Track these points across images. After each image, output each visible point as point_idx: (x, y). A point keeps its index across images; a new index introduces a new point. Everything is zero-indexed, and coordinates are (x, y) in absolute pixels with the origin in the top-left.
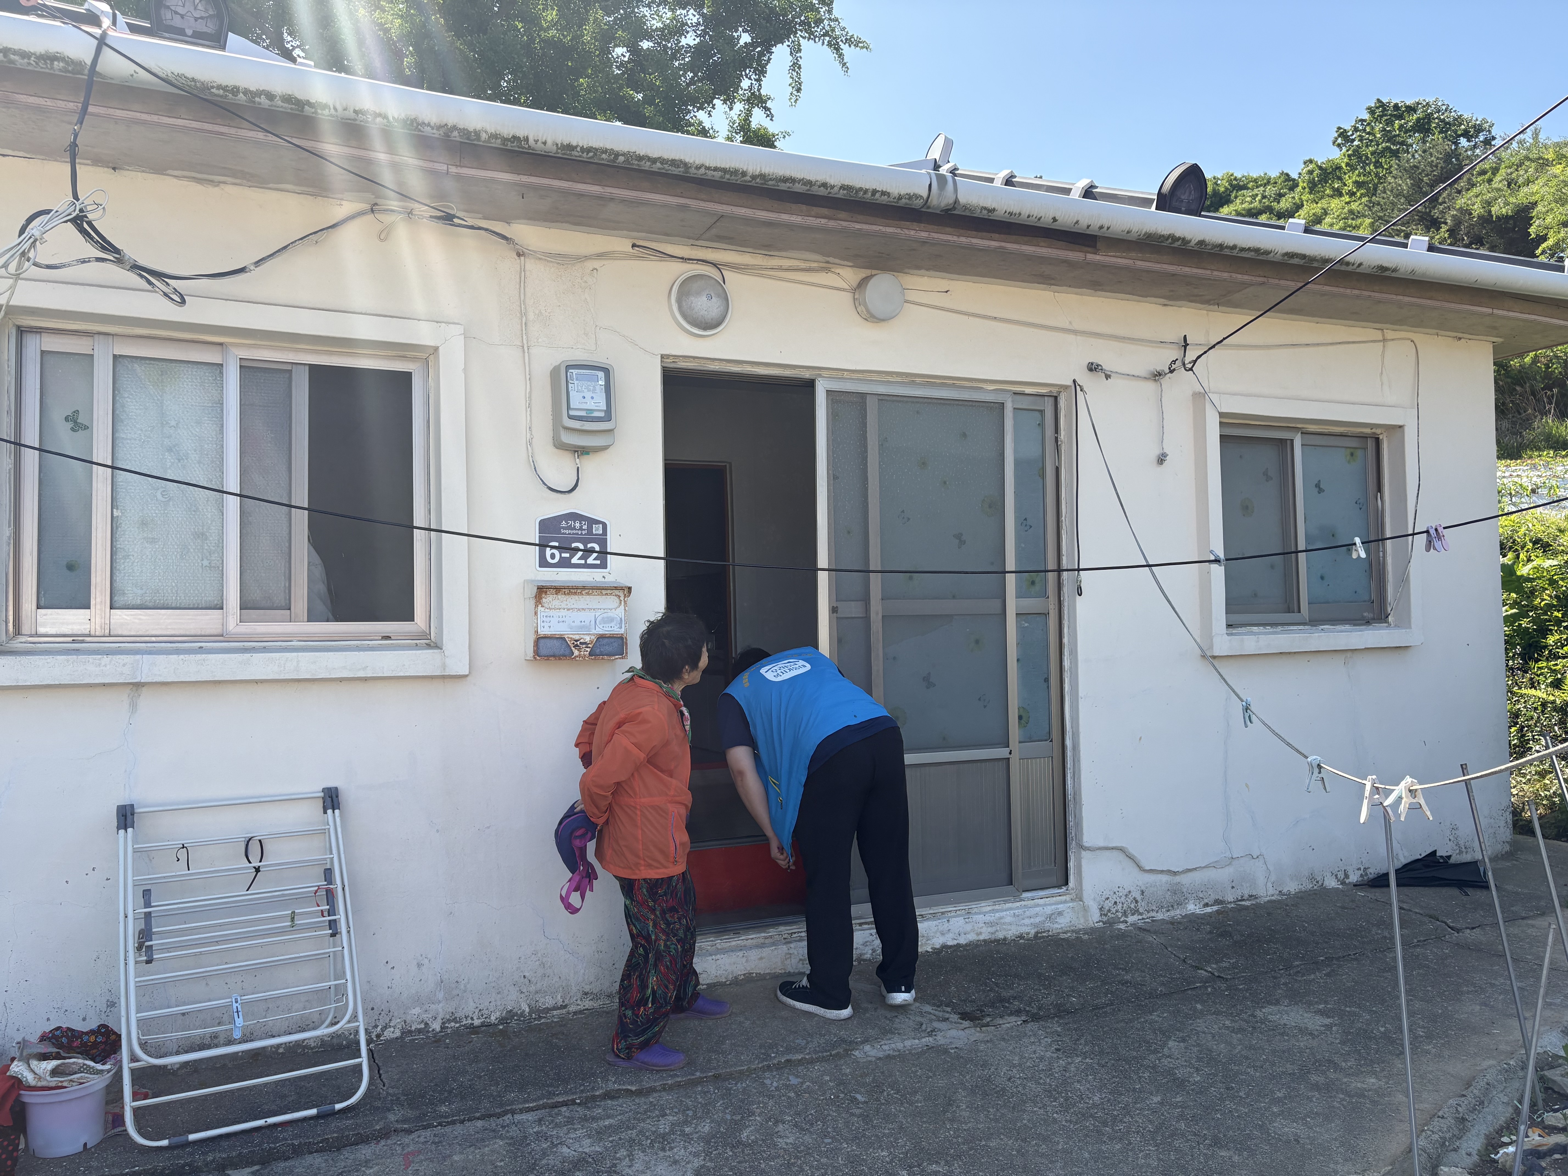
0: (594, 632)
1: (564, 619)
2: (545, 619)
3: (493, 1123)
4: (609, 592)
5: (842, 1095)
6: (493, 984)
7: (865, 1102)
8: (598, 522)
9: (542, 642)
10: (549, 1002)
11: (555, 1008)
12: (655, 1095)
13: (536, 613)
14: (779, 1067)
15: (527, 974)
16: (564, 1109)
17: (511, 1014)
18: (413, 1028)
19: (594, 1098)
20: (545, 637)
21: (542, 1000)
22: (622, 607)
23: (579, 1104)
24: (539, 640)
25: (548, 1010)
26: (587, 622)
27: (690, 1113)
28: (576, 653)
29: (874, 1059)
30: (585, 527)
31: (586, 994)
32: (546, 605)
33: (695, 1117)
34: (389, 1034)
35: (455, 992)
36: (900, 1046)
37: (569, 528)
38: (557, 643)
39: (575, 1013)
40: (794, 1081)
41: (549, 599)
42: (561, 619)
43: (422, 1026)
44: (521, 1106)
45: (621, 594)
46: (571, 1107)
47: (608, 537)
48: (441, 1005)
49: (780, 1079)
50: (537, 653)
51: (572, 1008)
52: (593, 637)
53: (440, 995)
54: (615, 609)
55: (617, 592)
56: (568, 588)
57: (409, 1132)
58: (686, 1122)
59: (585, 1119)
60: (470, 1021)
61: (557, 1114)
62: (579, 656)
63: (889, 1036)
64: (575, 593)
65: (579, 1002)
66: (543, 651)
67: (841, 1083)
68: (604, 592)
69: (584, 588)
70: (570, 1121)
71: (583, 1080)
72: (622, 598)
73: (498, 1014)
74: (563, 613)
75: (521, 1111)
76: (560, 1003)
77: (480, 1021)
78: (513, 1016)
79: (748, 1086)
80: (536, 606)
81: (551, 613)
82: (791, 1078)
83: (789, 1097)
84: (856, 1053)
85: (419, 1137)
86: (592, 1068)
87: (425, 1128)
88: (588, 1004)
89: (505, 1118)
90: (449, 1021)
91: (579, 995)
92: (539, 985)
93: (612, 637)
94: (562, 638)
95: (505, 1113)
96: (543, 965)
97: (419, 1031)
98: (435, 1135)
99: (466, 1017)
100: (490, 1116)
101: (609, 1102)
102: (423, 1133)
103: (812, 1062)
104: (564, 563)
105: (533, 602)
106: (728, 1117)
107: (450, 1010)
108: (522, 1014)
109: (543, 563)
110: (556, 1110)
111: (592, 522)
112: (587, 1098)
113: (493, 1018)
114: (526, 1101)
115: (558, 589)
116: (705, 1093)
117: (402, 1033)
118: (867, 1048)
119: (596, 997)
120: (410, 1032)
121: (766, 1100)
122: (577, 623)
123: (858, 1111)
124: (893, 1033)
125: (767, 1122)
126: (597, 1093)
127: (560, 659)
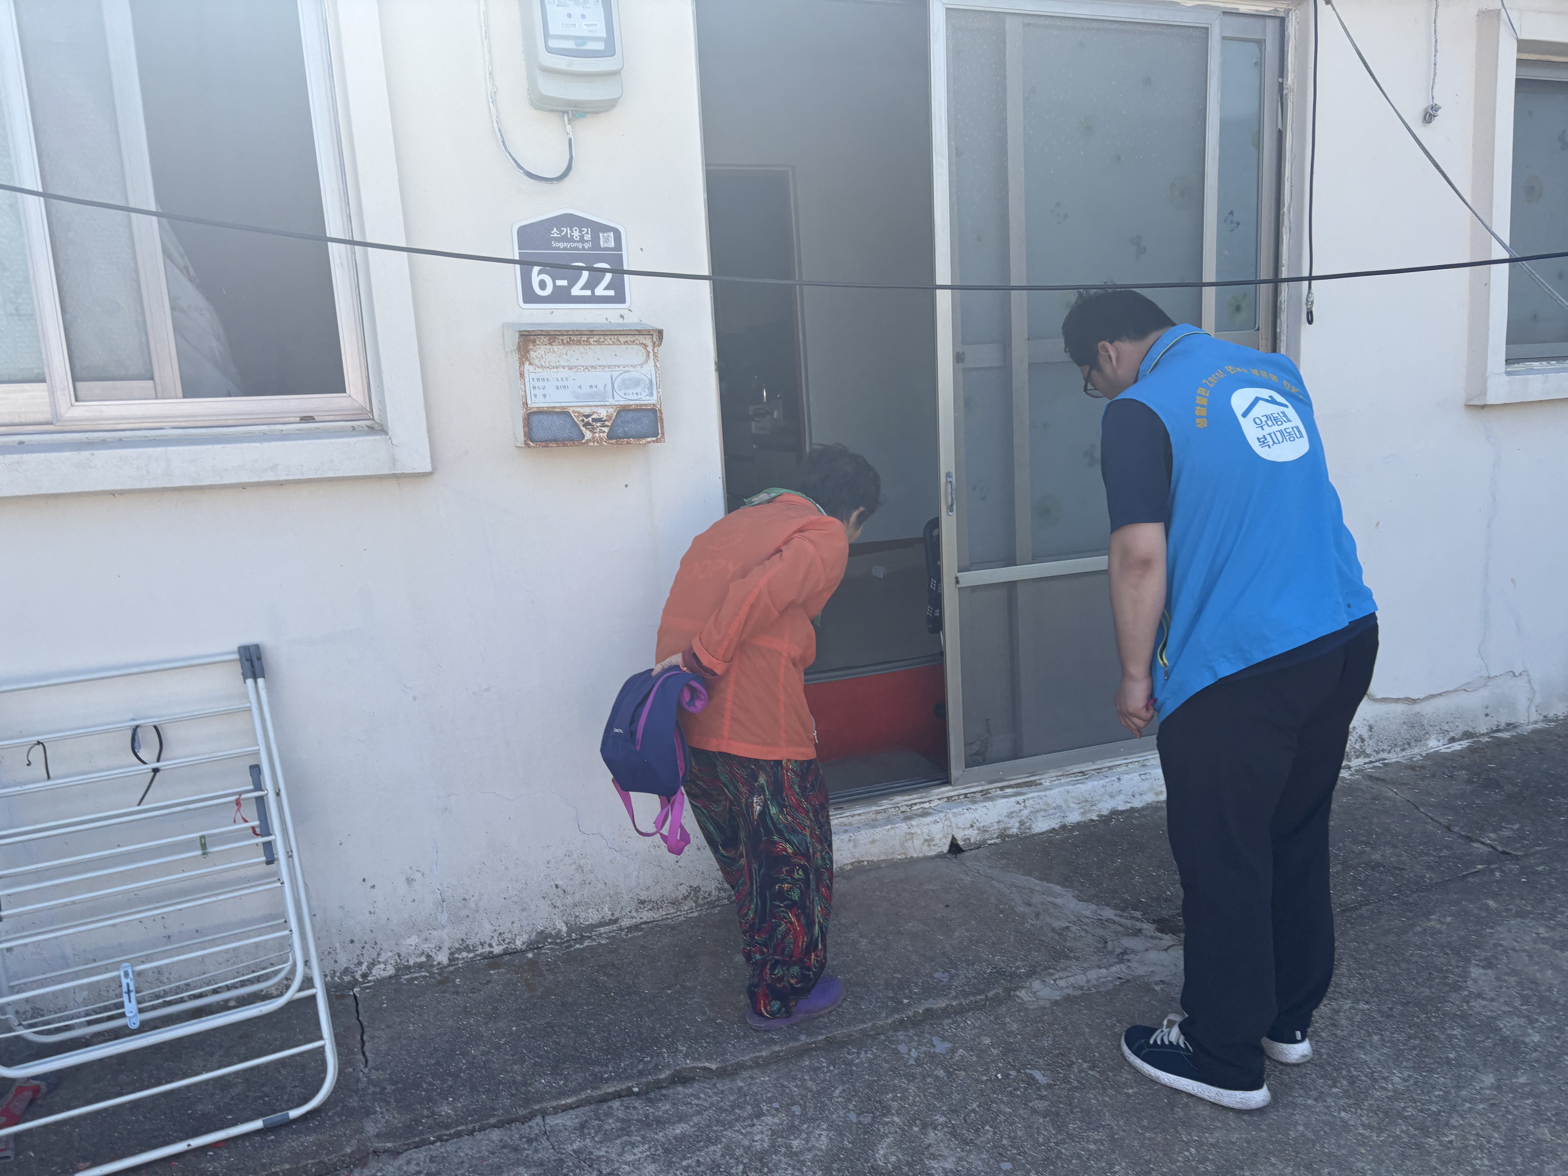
0: (611, 401)
1: (565, 383)
2: (536, 384)
3: (515, 1134)
4: (629, 338)
5: (1013, 1073)
6: (515, 899)
7: (1049, 1087)
8: (607, 229)
9: (535, 419)
10: (592, 916)
11: (601, 924)
12: (745, 1074)
13: (522, 375)
14: (916, 1022)
15: (560, 883)
16: (616, 1104)
17: (543, 936)
18: (411, 963)
19: (658, 1085)
20: (540, 412)
21: (583, 915)
22: (651, 362)
23: (638, 1094)
24: (531, 417)
25: (592, 927)
26: (601, 387)
27: (797, 1109)
28: (588, 435)
29: (1048, 1005)
30: (588, 237)
31: (643, 902)
32: (536, 362)
33: (804, 1118)
34: (378, 972)
35: (464, 913)
36: (1081, 979)
37: (564, 239)
38: (558, 421)
39: (630, 929)
40: (941, 1047)
41: (540, 352)
42: (560, 384)
43: (423, 959)
44: (554, 1104)
45: (648, 341)
46: (627, 1101)
47: (624, 253)
48: (446, 931)
49: (920, 1043)
50: (529, 436)
51: (626, 923)
52: (611, 410)
53: (443, 918)
54: (641, 365)
55: (641, 339)
56: (567, 333)
57: (395, 1153)
58: (792, 1129)
59: (646, 1123)
60: (487, 949)
61: (608, 1115)
62: (593, 439)
63: (1063, 963)
64: (579, 343)
65: (634, 914)
66: (539, 434)
67: (1008, 1050)
68: (622, 339)
69: (591, 333)
70: (625, 1129)
71: (642, 1050)
72: (650, 349)
73: (525, 937)
74: (563, 373)
75: (556, 1111)
76: (608, 916)
77: (501, 948)
78: (546, 938)
79: (876, 1057)
80: (522, 364)
81: (545, 374)
82: (935, 1040)
83: (937, 1078)
84: (1022, 993)
85: (408, 1163)
86: (653, 1029)
87: (417, 1146)
88: (646, 915)
89: (533, 1123)
90: (459, 950)
91: (634, 905)
92: (577, 897)
93: (640, 410)
94: (564, 413)
95: (532, 1116)
96: (580, 869)
97: (420, 966)
98: (432, 1159)
99: (482, 944)
100: (511, 1121)
101: (680, 1089)
102: (414, 1154)
103: (961, 1011)
104: (561, 296)
105: (516, 356)
106: (853, 1117)
107: (459, 936)
108: (558, 935)
109: (530, 296)
110: (605, 1106)
111: (598, 228)
112: (648, 1084)
113: (519, 943)
114: (562, 1094)
115: (553, 336)
116: (816, 1070)
117: (398, 969)
118: (1036, 985)
119: (655, 905)
120: (408, 968)
121: (904, 1082)
122: (586, 389)
123: (1041, 1105)
124: (1067, 957)
125: (910, 1127)
126: (663, 1076)
127: (564, 445)
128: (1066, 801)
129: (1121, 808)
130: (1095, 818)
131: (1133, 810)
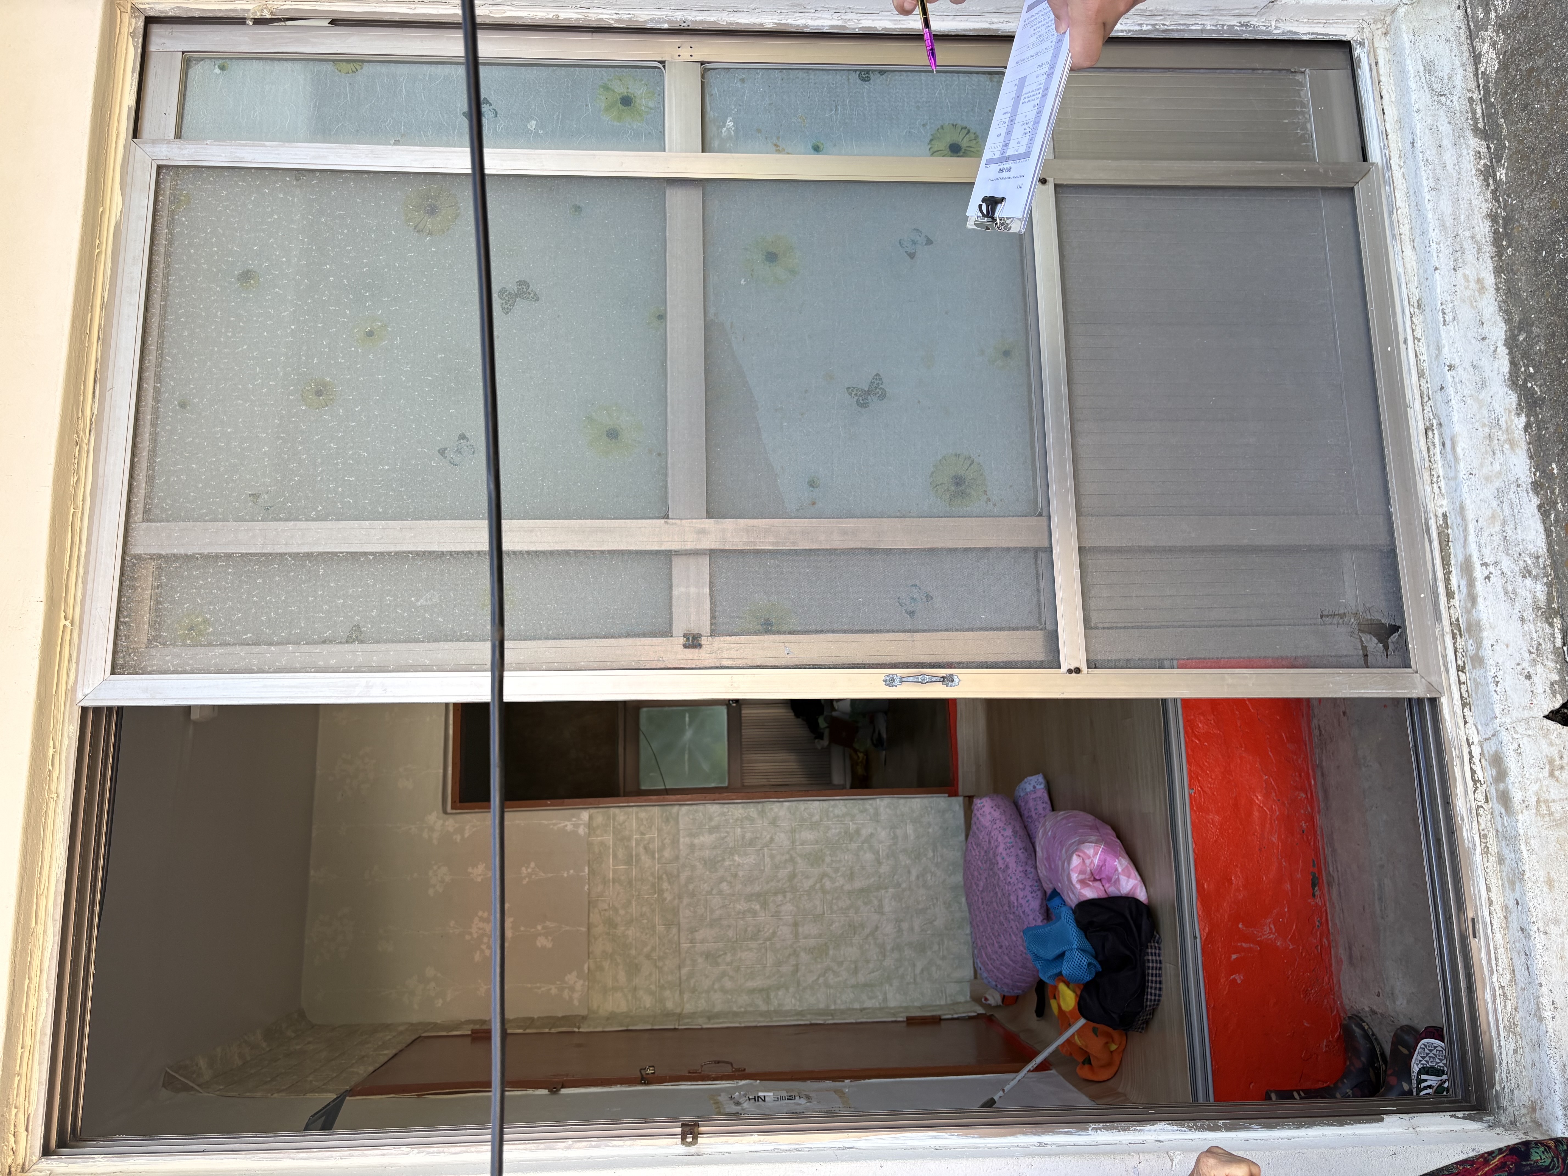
128: (1488, 479)
129: (1504, 364)
130: (1523, 419)
131: (1511, 342)
